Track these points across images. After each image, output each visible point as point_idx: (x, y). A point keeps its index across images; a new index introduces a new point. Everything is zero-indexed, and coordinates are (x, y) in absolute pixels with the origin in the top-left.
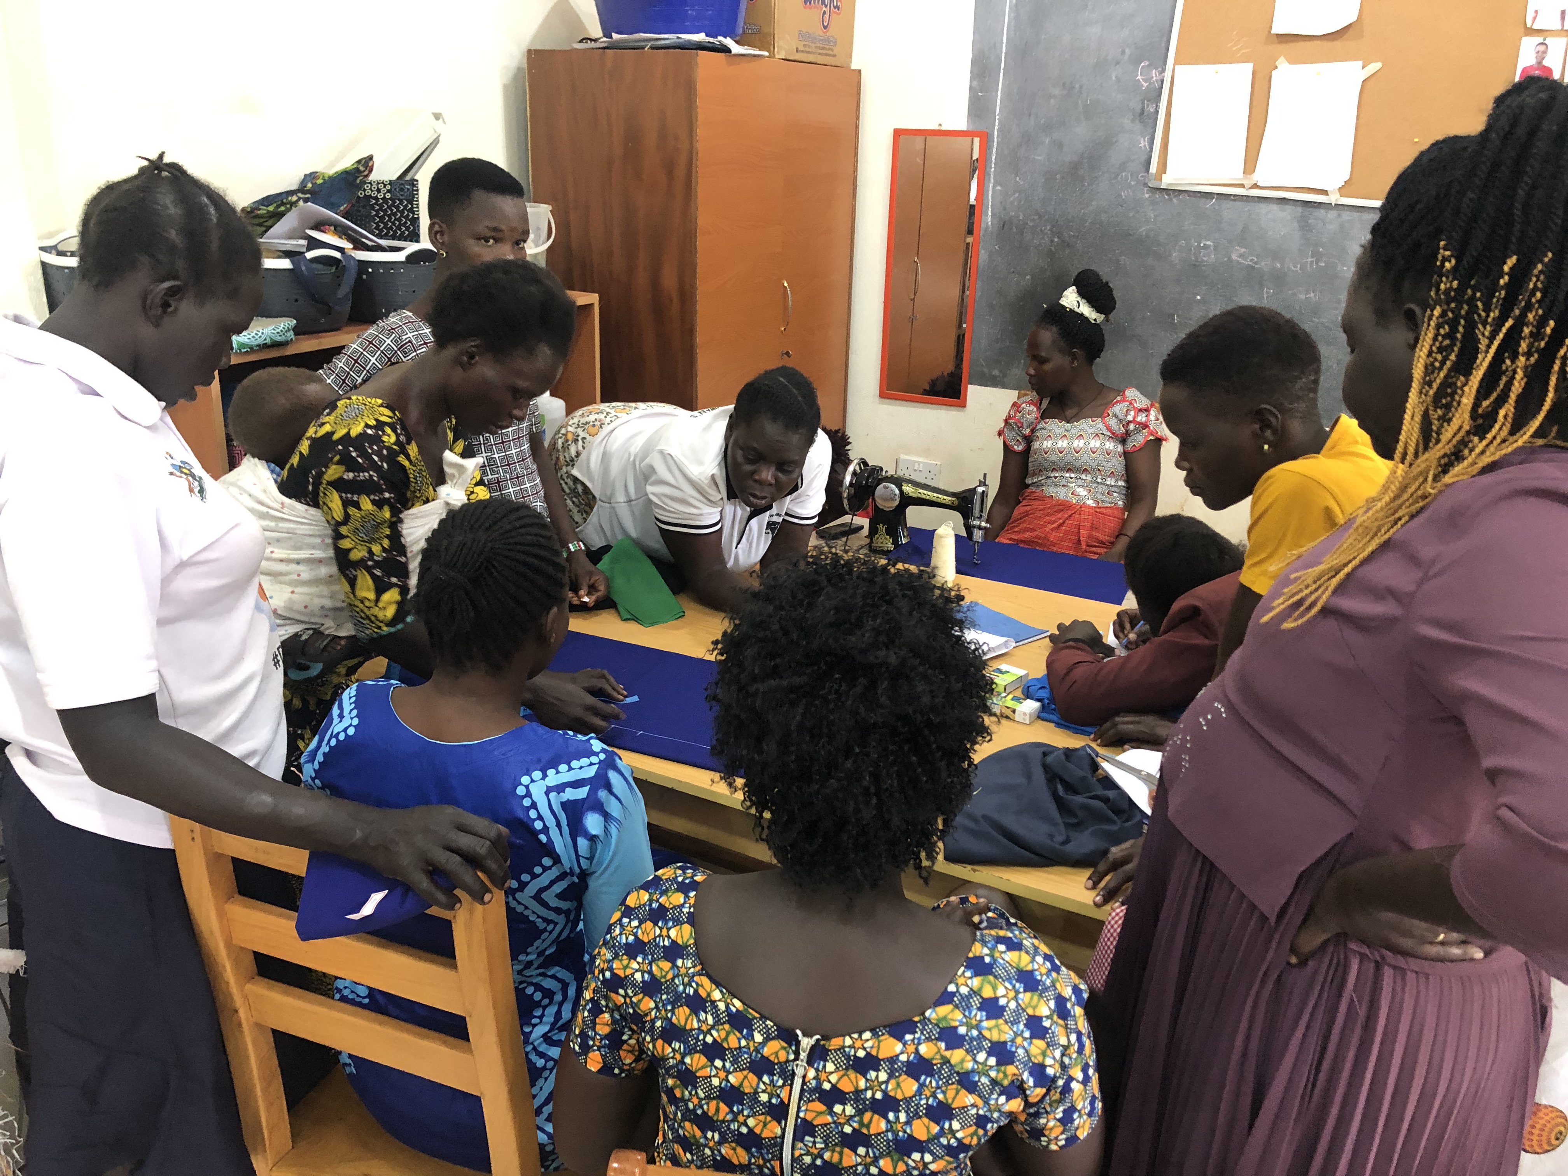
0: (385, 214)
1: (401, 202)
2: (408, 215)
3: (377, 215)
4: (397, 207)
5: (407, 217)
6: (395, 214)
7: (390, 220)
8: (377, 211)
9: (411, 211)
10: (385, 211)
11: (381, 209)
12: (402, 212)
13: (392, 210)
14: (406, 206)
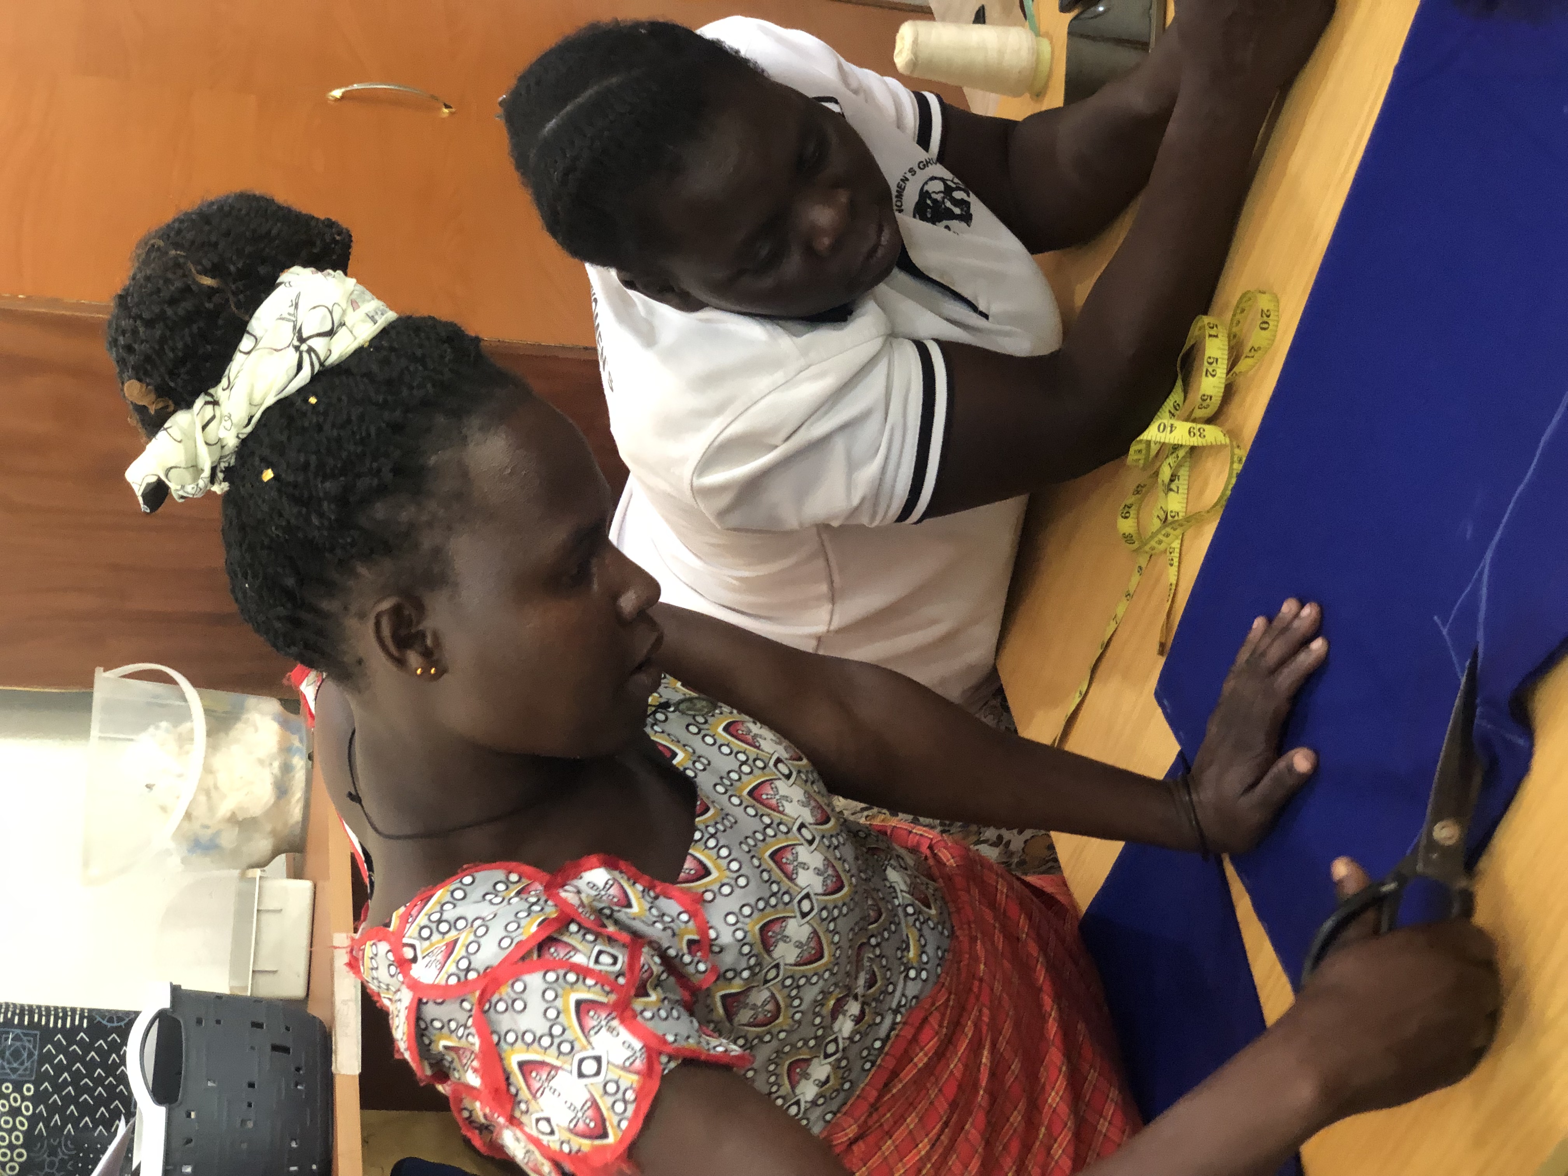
0: (74, 1100)
1: (48, 1058)
2: (82, 1042)
3: (76, 1122)
4: (59, 1069)
5: (87, 1048)
6: (77, 1076)
7: (90, 1091)
8: (65, 1121)
9: (70, 1034)
10: (68, 1100)
11: (61, 1110)
12: (73, 1058)
13: (65, 1083)
14: (58, 1046)
